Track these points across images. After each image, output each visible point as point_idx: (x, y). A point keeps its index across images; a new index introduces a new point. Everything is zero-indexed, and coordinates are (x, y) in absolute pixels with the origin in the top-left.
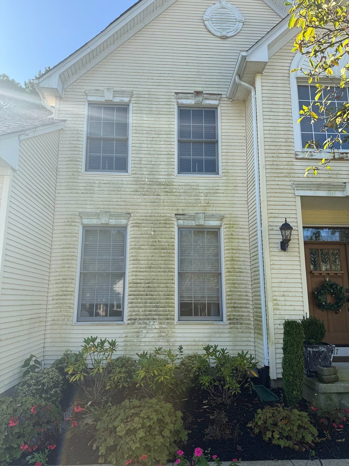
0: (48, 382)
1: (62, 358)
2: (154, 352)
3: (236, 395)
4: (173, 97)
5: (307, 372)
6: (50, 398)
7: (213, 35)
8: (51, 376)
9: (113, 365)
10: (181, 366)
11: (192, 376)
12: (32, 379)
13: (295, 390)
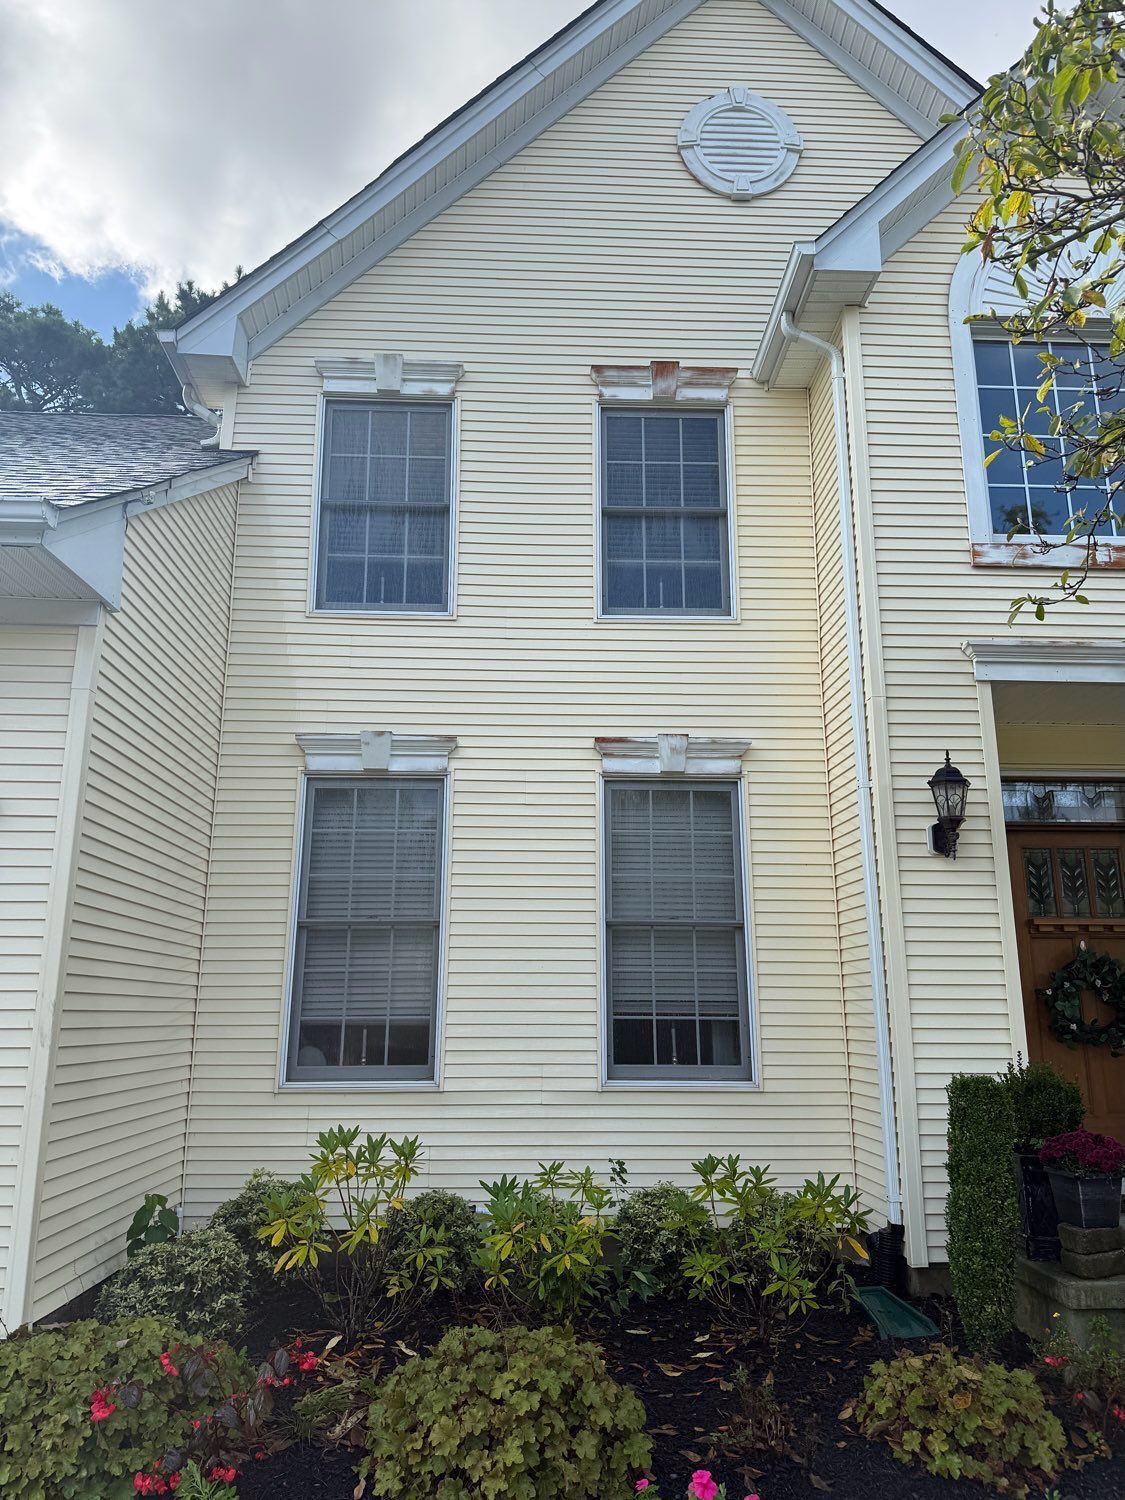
0: (204, 1273)
1: (242, 1197)
2: (538, 1178)
3: (804, 1317)
4: (587, 380)
5: (1028, 1245)
6: (211, 1325)
7: (707, 188)
8: (213, 1251)
9: (405, 1221)
10: (619, 1225)
11: (655, 1255)
12: (154, 1261)
13: (991, 1299)
